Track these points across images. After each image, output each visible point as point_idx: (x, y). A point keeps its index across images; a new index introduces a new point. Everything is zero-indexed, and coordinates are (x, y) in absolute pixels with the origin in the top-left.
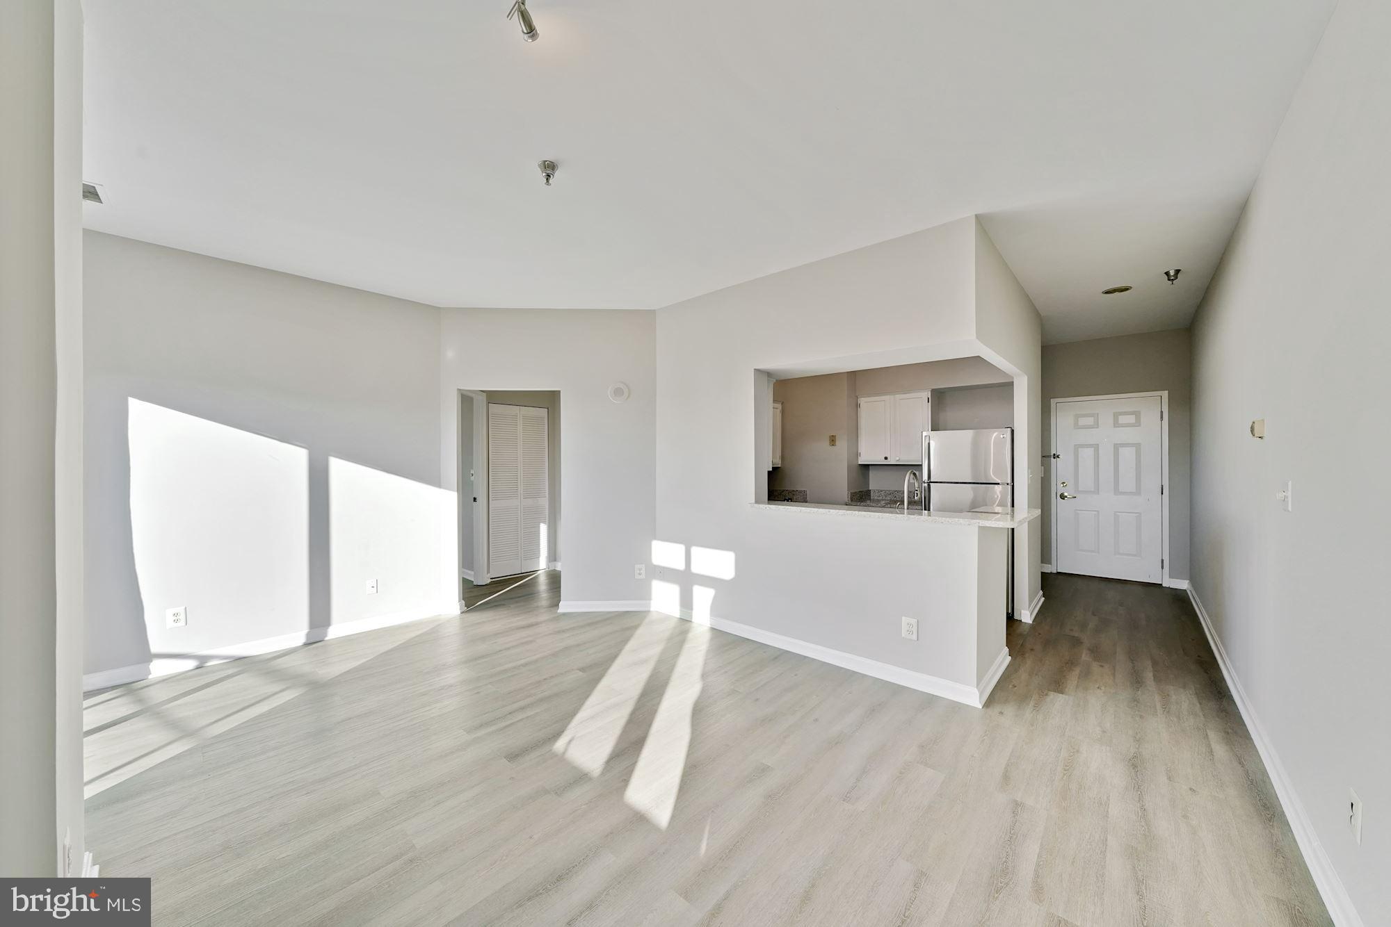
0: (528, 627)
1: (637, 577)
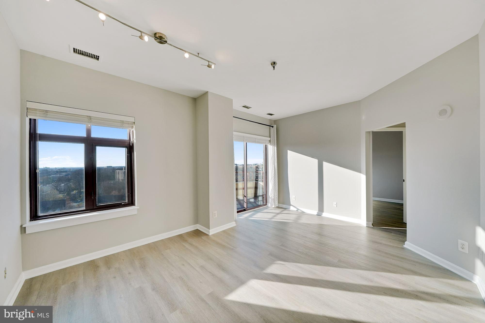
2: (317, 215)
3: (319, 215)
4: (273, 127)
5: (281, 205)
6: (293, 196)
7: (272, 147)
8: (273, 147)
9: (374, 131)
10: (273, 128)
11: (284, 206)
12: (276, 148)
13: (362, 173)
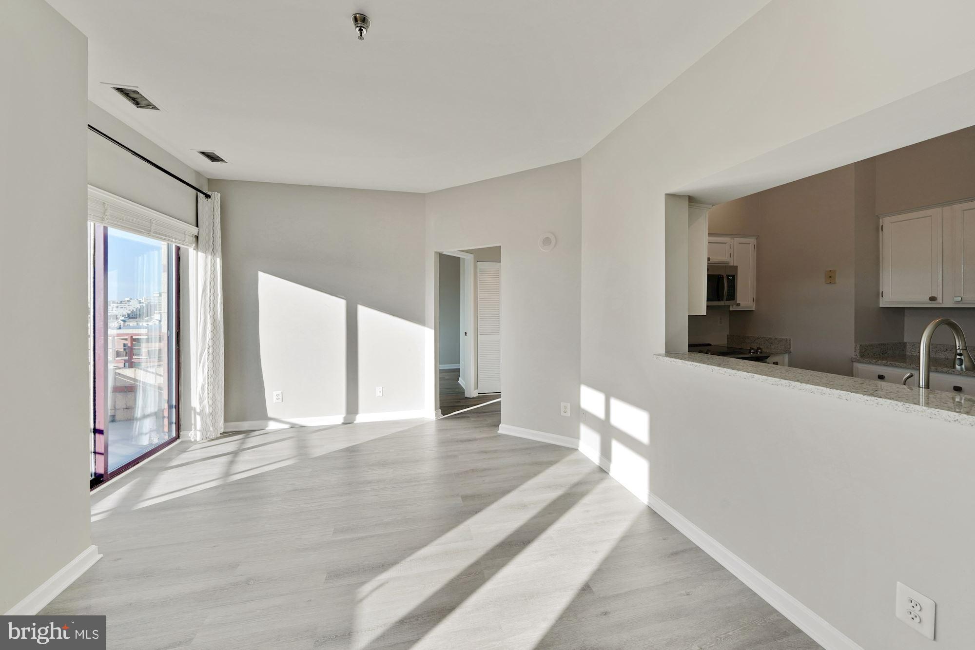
0: (470, 440)
1: (563, 414)
2: (344, 424)
3: (347, 422)
4: (208, 196)
5: (233, 426)
6: (275, 393)
7: (206, 258)
8: (210, 257)
9: (444, 253)
10: (210, 200)
11: (245, 425)
12: (219, 261)
13: (427, 327)
